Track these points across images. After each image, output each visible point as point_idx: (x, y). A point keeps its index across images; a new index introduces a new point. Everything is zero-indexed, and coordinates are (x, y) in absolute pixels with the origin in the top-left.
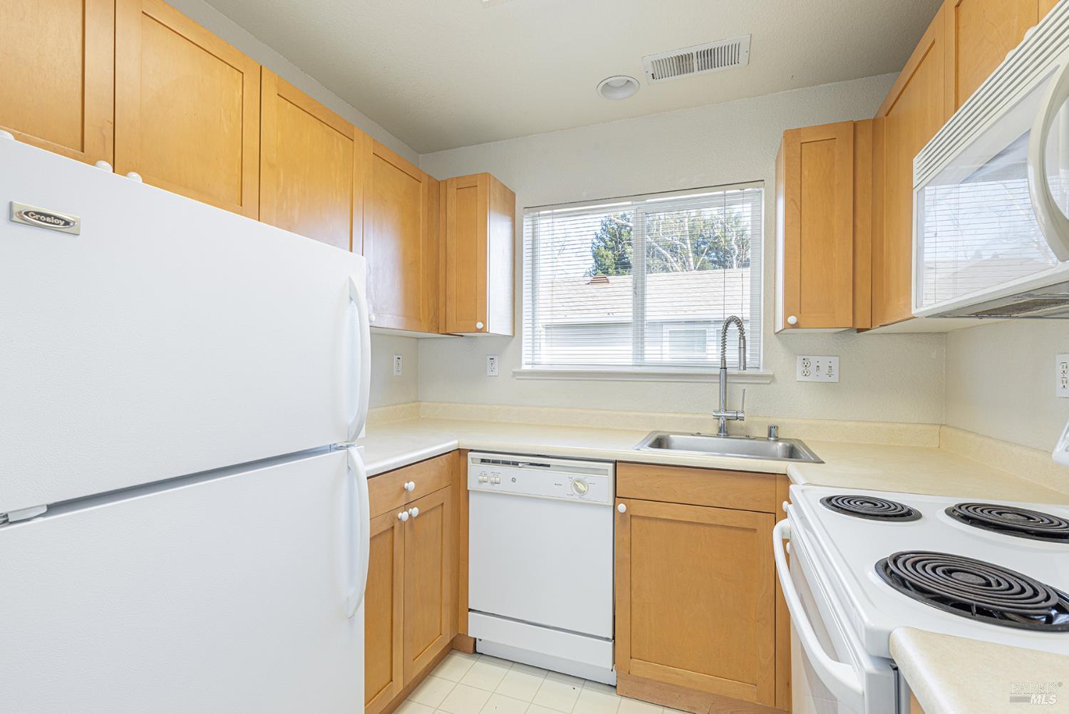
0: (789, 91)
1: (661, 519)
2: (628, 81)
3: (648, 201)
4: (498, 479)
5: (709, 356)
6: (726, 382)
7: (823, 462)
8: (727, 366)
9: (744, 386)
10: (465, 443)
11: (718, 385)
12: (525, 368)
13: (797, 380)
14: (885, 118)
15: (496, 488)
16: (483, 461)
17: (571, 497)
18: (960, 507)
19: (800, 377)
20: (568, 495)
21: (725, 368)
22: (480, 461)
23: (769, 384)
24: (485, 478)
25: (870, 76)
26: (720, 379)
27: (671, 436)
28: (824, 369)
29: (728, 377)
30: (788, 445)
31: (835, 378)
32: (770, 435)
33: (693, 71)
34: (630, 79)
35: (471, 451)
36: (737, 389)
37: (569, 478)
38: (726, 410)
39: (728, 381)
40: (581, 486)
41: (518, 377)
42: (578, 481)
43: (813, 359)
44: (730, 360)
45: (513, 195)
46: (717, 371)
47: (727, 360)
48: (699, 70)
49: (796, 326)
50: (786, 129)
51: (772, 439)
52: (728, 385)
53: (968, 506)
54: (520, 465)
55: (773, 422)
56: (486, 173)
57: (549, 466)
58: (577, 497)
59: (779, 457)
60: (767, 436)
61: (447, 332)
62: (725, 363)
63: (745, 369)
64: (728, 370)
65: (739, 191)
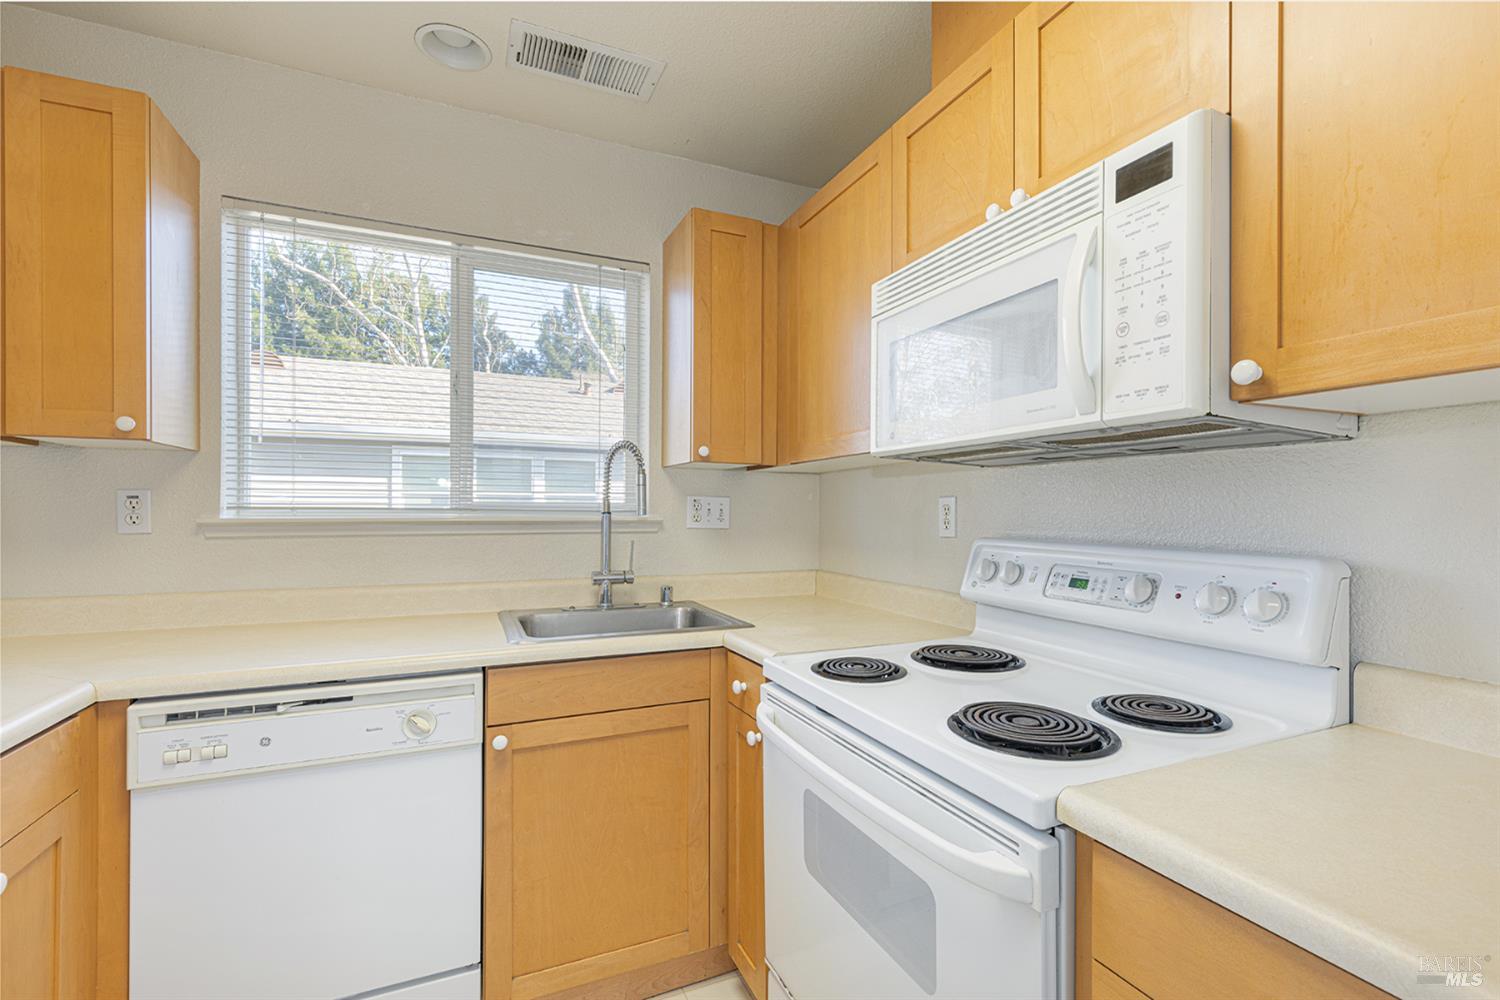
0: (678, 157)
1: (560, 745)
2: (472, 42)
3: (476, 248)
4: (220, 749)
5: (536, 495)
6: (610, 532)
7: (753, 626)
8: (611, 510)
9: (635, 537)
10: (113, 687)
11: (599, 536)
12: (226, 515)
13: (689, 526)
14: (799, 230)
15: (217, 768)
16: (172, 717)
17: (403, 745)
18: (923, 650)
19: (690, 523)
20: (395, 743)
21: (609, 513)
22: (164, 719)
23: (656, 532)
24: (184, 753)
25: (759, 175)
26: (602, 528)
27: (537, 616)
28: (716, 513)
29: (613, 525)
30: (689, 609)
31: (725, 524)
32: (663, 600)
33: (578, 77)
34: (475, 39)
35: (134, 701)
36: (621, 542)
37: (397, 712)
38: (610, 571)
39: (613, 530)
40: (421, 722)
41: (208, 535)
42: (414, 716)
43: (703, 500)
44: (615, 501)
45: (198, 162)
46: (598, 517)
47: (611, 501)
48: (585, 79)
49: (705, 459)
50: (692, 206)
51: (666, 603)
52: (612, 535)
53: (929, 649)
54: (280, 709)
55: (666, 581)
56: (143, 95)
57: (350, 698)
58: (416, 744)
59: (679, 627)
60: (659, 601)
61: (9, 432)
62: (609, 507)
63: (645, 513)
64: (613, 516)
65: (618, 270)
